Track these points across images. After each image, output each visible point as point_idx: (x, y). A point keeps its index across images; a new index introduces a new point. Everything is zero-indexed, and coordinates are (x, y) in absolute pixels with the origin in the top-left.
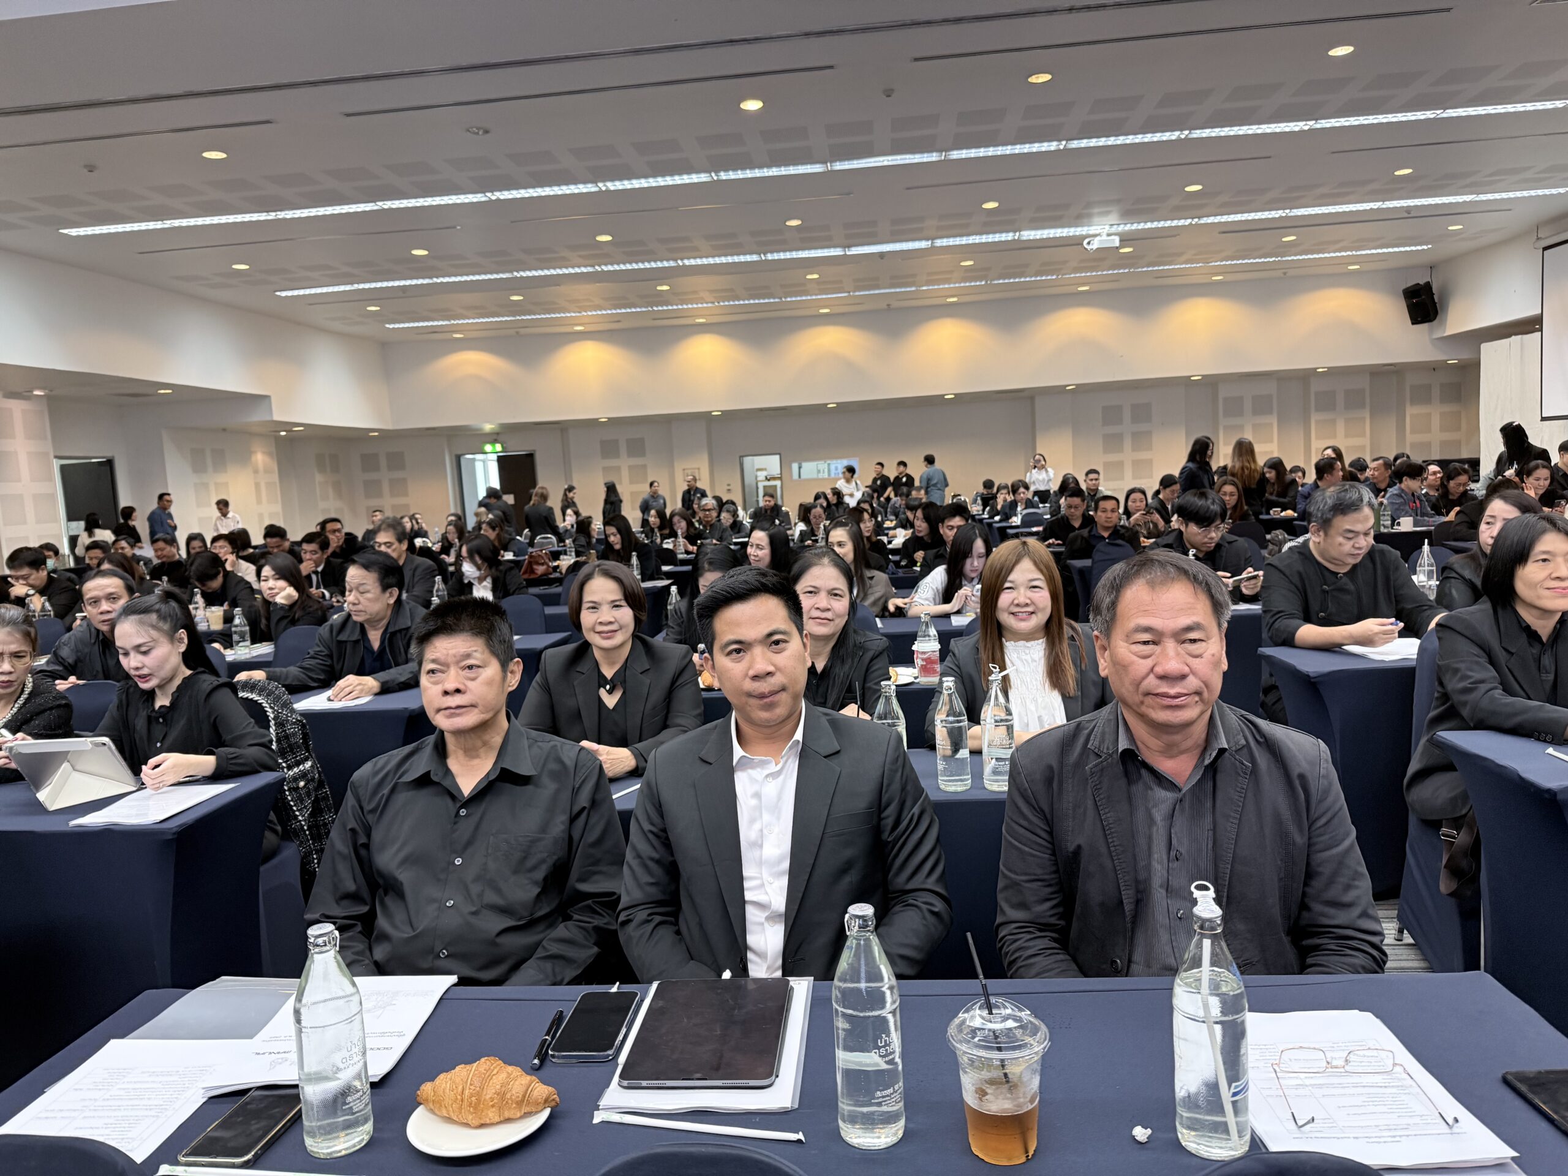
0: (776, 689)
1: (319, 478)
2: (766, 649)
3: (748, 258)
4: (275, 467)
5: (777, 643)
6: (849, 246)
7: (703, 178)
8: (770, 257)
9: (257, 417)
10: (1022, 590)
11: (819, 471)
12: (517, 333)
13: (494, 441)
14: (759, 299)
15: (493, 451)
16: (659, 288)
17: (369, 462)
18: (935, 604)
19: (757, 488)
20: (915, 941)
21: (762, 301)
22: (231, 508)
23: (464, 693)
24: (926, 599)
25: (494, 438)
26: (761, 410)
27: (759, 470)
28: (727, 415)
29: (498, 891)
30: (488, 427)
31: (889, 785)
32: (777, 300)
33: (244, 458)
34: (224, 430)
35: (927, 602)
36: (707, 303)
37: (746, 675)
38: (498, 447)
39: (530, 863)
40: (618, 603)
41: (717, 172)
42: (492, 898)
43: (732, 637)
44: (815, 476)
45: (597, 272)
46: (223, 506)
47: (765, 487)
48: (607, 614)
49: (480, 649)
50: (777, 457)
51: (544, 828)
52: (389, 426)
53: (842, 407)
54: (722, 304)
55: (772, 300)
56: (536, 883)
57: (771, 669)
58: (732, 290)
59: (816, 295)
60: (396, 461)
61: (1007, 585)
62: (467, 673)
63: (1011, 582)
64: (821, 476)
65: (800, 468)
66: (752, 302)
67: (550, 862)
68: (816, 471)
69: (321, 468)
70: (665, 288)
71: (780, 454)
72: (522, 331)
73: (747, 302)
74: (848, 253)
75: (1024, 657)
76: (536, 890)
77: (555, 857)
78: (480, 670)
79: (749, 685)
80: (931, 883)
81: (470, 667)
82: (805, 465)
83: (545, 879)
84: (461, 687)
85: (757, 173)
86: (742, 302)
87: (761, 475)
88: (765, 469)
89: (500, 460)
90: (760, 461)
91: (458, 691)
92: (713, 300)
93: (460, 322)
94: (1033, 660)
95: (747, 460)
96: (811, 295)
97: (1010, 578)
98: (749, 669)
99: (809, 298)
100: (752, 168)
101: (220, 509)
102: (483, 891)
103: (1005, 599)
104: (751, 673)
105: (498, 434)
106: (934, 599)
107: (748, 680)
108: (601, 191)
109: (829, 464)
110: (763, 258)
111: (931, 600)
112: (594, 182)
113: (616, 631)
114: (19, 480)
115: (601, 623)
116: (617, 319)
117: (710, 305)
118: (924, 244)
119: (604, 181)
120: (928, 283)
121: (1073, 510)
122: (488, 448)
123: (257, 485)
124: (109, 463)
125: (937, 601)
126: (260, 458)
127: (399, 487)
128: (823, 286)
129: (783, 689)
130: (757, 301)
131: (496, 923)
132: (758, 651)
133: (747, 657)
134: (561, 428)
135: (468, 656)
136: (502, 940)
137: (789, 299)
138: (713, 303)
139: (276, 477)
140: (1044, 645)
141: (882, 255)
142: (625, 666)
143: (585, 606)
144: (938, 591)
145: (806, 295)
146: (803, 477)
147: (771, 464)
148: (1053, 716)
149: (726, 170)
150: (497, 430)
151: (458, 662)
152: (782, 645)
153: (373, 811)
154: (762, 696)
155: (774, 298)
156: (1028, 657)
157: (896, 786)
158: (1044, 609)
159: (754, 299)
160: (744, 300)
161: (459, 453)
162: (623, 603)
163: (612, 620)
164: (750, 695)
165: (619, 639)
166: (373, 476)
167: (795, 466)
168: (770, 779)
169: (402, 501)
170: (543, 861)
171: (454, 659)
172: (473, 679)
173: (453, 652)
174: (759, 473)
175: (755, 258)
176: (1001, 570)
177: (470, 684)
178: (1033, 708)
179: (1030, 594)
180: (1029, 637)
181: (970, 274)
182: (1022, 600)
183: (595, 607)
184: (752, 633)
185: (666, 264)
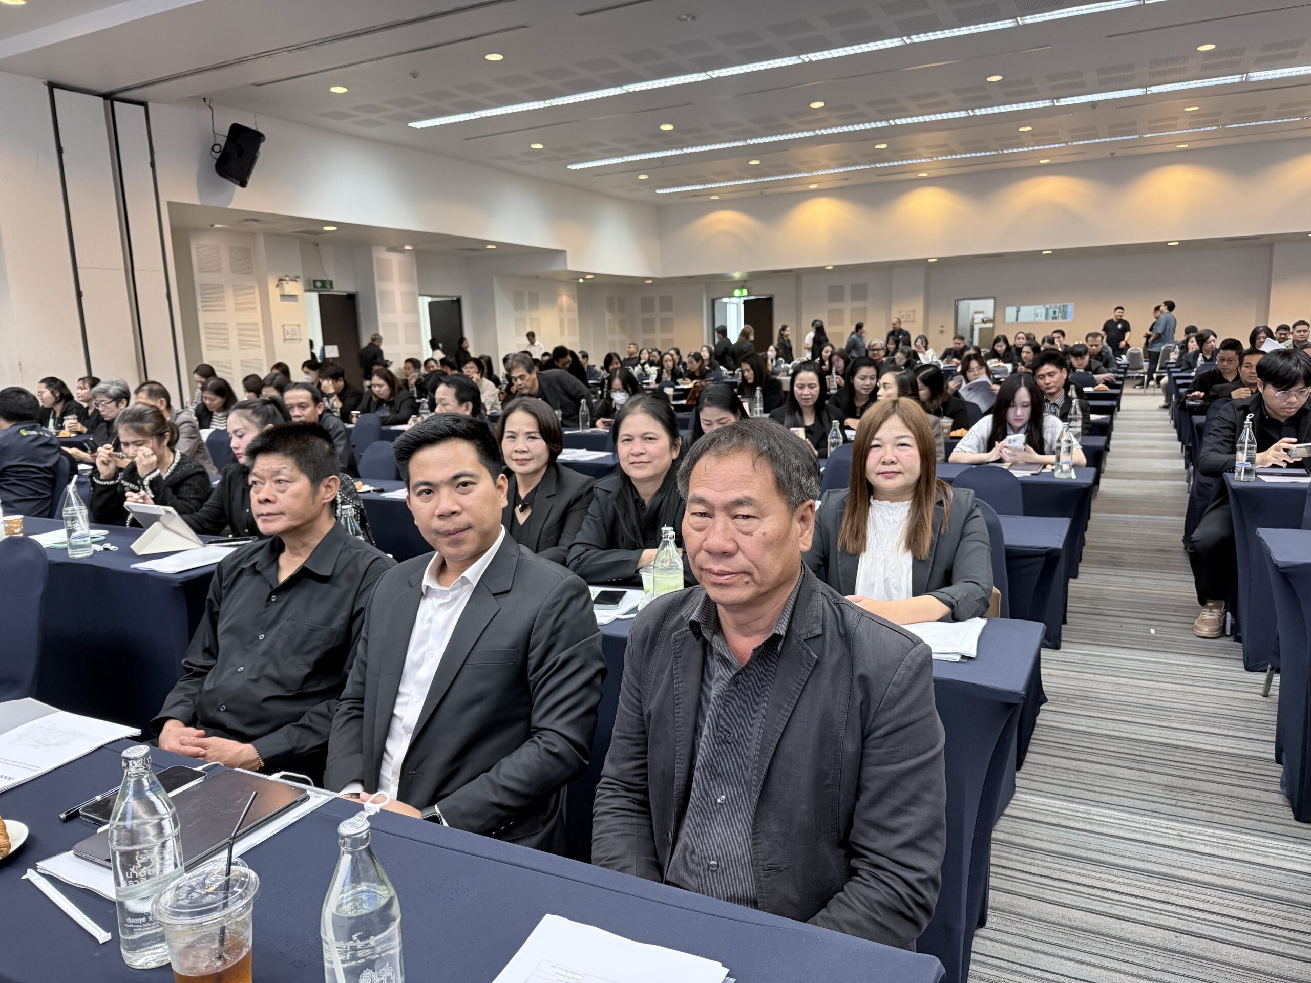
0: (461, 527)
1: (608, 316)
2: (453, 490)
3: (957, 115)
4: (576, 307)
5: (465, 484)
6: (1058, 98)
7: (896, 42)
8: (978, 112)
9: (556, 267)
10: (889, 447)
11: (1036, 315)
12: (762, 193)
13: (742, 287)
14: (976, 152)
15: (741, 294)
16: (878, 147)
17: (647, 305)
18: (979, 452)
19: (972, 330)
20: (524, 777)
21: (978, 154)
22: (537, 337)
23: (274, 502)
24: (969, 446)
25: (742, 284)
26: (976, 256)
27: (976, 313)
28: (944, 262)
29: (277, 665)
30: (737, 275)
31: (538, 628)
32: (993, 153)
33: (552, 299)
34: (537, 277)
35: (970, 449)
36: (926, 158)
37: (433, 515)
38: (745, 292)
39: (308, 647)
40: (533, 435)
41: (909, 36)
42: (271, 670)
43: (421, 479)
44: (1032, 319)
45: (817, 135)
46: (531, 336)
47: (980, 329)
48: (522, 443)
49: (289, 467)
50: (992, 301)
51: (328, 621)
52: (659, 276)
53: (1058, 254)
54: (940, 158)
55: (988, 153)
56: (308, 664)
57: (456, 508)
58: (946, 145)
59: (1033, 146)
60: (667, 304)
61: (874, 443)
62: (278, 487)
63: (878, 439)
64: (1038, 319)
65: (1018, 311)
66: (968, 155)
67: (324, 649)
68: (1033, 314)
69: (611, 309)
70: (884, 146)
71: (994, 298)
72: (766, 191)
73: (964, 156)
74: (1057, 104)
75: (887, 517)
76: (307, 670)
77: (330, 646)
78: (289, 484)
79: (437, 524)
80: (559, 726)
81: (279, 481)
82: (1023, 309)
83: (317, 662)
84: (271, 498)
85: (948, 34)
86: (959, 156)
87: (978, 318)
88: (983, 312)
89: (746, 303)
90: (975, 305)
91: (267, 501)
92: (930, 155)
93: (714, 186)
94: (895, 522)
95: (963, 304)
96: (1028, 147)
97: (878, 435)
98: (436, 508)
99: (1026, 149)
100: (942, 29)
101: (530, 340)
102: (266, 664)
103: (873, 458)
104: (437, 512)
105: (745, 281)
106: (978, 447)
107: (436, 518)
108: (804, 63)
109: (1047, 309)
110: (971, 114)
111: (975, 447)
112: (798, 54)
113: (528, 460)
114: (395, 312)
115: (516, 451)
116: (846, 177)
117: (929, 160)
118: (1138, 92)
119: (806, 53)
120: (1151, 130)
121: (1225, 363)
122: (737, 293)
123: (561, 321)
124: (458, 301)
125: (982, 448)
126: (565, 300)
127: (667, 324)
128: (1037, 137)
129: (469, 527)
130: (973, 155)
131: (267, 690)
132: (445, 492)
133: (435, 497)
134: (796, 275)
135: (278, 472)
136: (268, 705)
137: (1005, 151)
138: (931, 158)
139: (575, 315)
140: (909, 507)
141: (1094, 105)
142: (535, 490)
143: (506, 434)
144: (983, 438)
145: (1023, 147)
146: (1020, 320)
147: (987, 306)
148: (900, 579)
149: (917, 33)
150: (745, 277)
151: (271, 477)
152: (470, 487)
153: (225, 587)
154: (447, 534)
155: (990, 151)
156: (890, 518)
157: (546, 630)
158: (910, 470)
159: (971, 153)
160: (961, 154)
161: (714, 297)
162: (538, 435)
163: (526, 449)
164: (437, 532)
165: (531, 466)
166: (649, 315)
167: (1014, 309)
168: (442, 609)
169: (667, 336)
170: (316, 648)
171: (269, 474)
172: (283, 492)
173: (267, 467)
174: (976, 316)
175: (963, 114)
176: (870, 426)
177: (280, 496)
178: (882, 570)
179: (897, 451)
180: (895, 496)
181: (1197, 120)
182: (889, 457)
183: (513, 437)
184: (437, 475)
185: (879, 124)
